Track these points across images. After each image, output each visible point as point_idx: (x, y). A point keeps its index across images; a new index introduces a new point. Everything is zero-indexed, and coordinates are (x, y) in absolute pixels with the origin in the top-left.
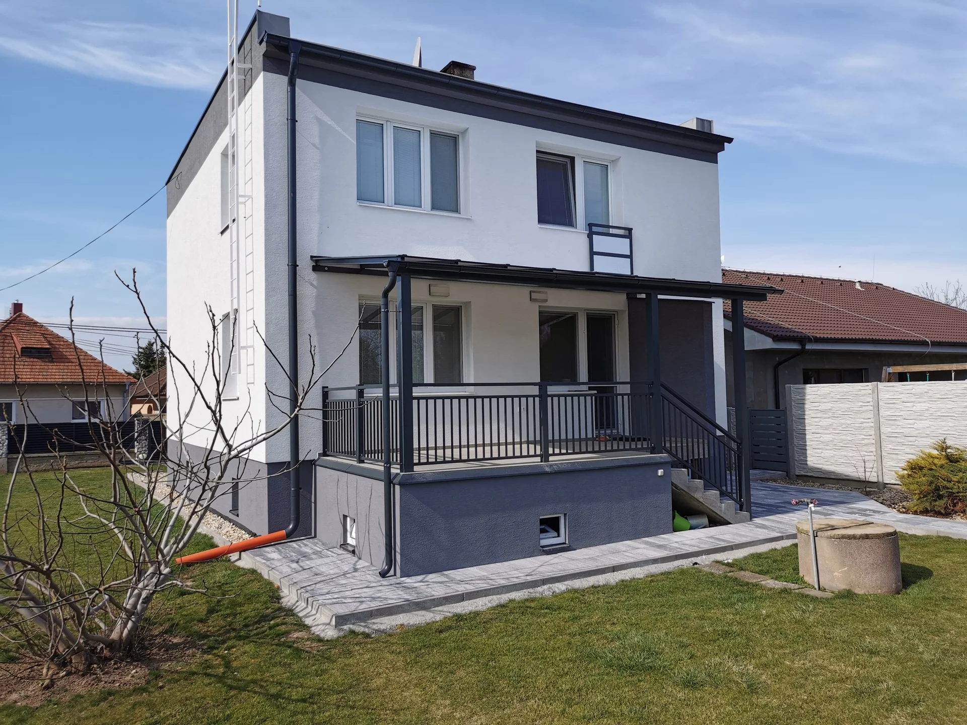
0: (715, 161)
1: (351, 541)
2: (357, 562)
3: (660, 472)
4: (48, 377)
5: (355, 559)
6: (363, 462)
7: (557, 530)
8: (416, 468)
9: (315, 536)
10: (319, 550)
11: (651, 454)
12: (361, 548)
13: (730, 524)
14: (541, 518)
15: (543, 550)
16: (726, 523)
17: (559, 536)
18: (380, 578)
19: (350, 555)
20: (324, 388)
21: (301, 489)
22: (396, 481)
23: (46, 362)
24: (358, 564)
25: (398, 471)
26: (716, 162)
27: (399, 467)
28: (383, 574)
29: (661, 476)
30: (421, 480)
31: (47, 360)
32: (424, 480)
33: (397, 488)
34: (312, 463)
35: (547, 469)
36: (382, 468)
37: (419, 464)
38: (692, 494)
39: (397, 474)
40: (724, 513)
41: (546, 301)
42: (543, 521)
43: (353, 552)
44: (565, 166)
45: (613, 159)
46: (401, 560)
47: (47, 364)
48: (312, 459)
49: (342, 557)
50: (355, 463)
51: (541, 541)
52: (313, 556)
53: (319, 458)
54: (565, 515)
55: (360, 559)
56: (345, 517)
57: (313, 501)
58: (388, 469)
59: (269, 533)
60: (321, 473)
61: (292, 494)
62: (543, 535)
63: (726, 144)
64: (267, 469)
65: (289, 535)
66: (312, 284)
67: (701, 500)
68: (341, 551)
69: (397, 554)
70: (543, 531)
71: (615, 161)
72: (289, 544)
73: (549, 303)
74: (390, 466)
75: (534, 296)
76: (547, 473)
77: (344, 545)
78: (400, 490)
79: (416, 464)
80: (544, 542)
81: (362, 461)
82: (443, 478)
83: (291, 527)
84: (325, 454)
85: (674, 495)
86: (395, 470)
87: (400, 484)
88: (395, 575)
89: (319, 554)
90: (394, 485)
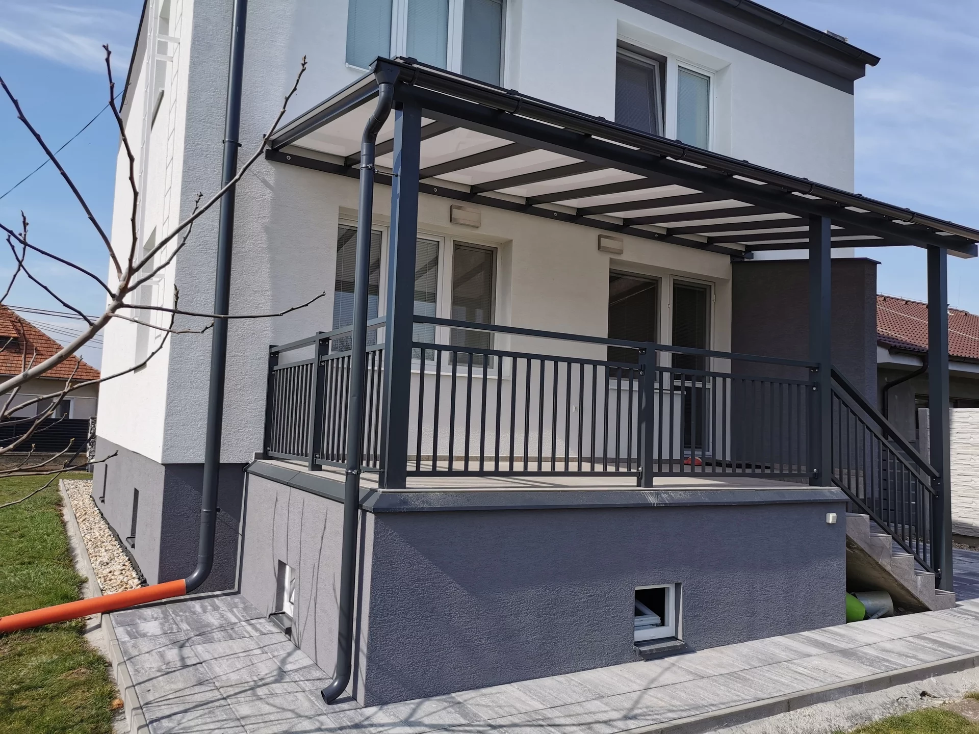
0: (851, 91)
1: (288, 608)
2: (289, 654)
3: (831, 518)
4: (13, 369)
5: (290, 646)
6: (319, 468)
7: (660, 611)
8: (411, 482)
9: (239, 592)
10: (234, 620)
11: (811, 485)
12: (301, 629)
13: (929, 610)
14: (638, 588)
15: (640, 652)
16: (922, 608)
17: (663, 624)
18: (321, 705)
19: (282, 637)
20: (271, 347)
21: (218, 510)
22: (369, 504)
23: (11, 352)
24: (290, 659)
25: (375, 486)
26: (852, 94)
27: (376, 477)
28: (331, 697)
29: (832, 524)
30: (419, 504)
31: (13, 351)
32: (426, 506)
33: (371, 518)
34: (243, 468)
35: (652, 500)
36: (343, 479)
37: (418, 473)
38: (875, 557)
39: (373, 491)
40: (921, 592)
41: (620, 252)
42: (640, 595)
43: (288, 631)
44: (651, 72)
45: (718, 69)
46: (367, 670)
47: (14, 355)
48: (244, 462)
49: (266, 640)
50: (306, 470)
51: (636, 632)
52: (217, 635)
53: (255, 461)
54: (678, 586)
55: (298, 647)
56: (282, 565)
57: (240, 532)
58: (353, 481)
59: (160, 582)
60: (256, 487)
61: (203, 519)
62: (638, 621)
63: (868, 66)
64: (163, 473)
65: (192, 588)
66: (265, 182)
67: (888, 568)
68: (269, 627)
69: (361, 655)
70: (638, 613)
71: (720, 72)
72: (189, 603)
73: (625, 257)
74: (358, 474)
75: (605, 242)
76: (649, 507)
77: (277, 614)
78: (376, 523)
79: (412, 474)
80: (641, 635)
81: (316, 467)
82: (462, 503)
83: (195, 575)
84: (265, 455)
85: (850, 560)
86: (369, 481)
87: (377, 512)
88: (354, 698)
89: (228, 629)
90: (364, 512)
